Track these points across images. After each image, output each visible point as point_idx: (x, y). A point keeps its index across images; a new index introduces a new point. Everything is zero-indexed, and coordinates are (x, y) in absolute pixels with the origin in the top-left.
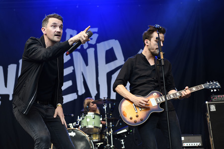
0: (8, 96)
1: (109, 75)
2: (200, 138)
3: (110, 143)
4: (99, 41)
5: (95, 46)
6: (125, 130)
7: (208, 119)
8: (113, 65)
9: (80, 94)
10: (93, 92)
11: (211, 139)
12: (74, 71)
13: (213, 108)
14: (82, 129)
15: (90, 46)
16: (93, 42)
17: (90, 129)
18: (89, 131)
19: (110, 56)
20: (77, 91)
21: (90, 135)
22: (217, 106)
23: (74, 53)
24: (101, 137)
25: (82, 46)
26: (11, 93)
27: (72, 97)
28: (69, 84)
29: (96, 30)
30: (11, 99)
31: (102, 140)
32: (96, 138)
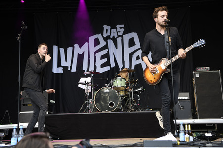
0: (68, 67)
1: (131, 55)
2: (188, 94)
3: (131, 97)
4: (124, 33)
5: (122, 36)
6: (141, 89)
7: (194, 82)
8: (133, 49)
9: (112, 67)
10: (120, 66)
11: (195, 95)
12: (108, 52)
13: (197, 76)
14: (114, 88)
15: (119, 36)
16: (120, 34)
17: (119, 88)
18: (118, 89)
19: (132, 43)
20: (110, 65)
21: (118, 92)
22: (200, 74)
23: (108, 41)
24: (125, 93)
25: (114, 36)
26: (69, 66)
27: (107, 68)
28: (105, 60)
29: (123, 26)
30: (69, 69)
31: (126, 95)
32: (122, 94)
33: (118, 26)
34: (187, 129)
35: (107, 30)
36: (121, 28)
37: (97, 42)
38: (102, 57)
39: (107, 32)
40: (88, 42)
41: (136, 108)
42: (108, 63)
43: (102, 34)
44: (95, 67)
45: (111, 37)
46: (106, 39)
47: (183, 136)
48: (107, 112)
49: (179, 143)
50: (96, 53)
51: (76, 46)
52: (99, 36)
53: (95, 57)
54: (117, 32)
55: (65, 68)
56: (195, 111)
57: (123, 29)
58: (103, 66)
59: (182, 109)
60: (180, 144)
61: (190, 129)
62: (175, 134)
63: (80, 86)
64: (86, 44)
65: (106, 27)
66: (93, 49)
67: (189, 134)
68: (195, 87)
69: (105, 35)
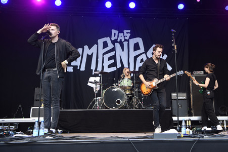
0: (77, 66)
1: (136, 58)
2: (185, 94)
3: (136, 96)
4: (130, 38)
5: (128, 41)
7: (190, 84)
8: (138, 52)
9: (118, 67)
10: (126, 65)
11: (191, 95)
12: (115, 54)
15: (125, 40)
16: (127, 38)
19: (137, 47)
20: (116, 66)
23: (116, 44)
24: (131, 92)
25: (121, 40)
26: (79, 65)
27: (113, 69)
28: (112, 61)
29: (129, 31)
30: (78, 68)
31: (131, 94)
32: (128, 93)
33: (125, 31)
34: (187, 124)
35: (115, 34)
36: (127, 33)
37: (105, 45)
38: (110, 59)
39: (115, 36)
40: (97, 44)
41: (140, 106)
42: (114, 64)
43: (111, 38)
44: (103, 67)
45: (118, 40)
46: (114, 42)
47: (184, 131)
48: (114, 109)
49: (182, 135)
50: (104, 54)
51: (86, 47)
52: (107, 39)
53: (103, 58)
54: (124, 37)
55: (75, 67)
56: (190, 109)
57: (129, 34)
58: (110, 66)
59: (180, 108)
60: (184, 136)
61: (190, 124)
62: (178, 128)
63: (89, 84)
64: (96, 46)
65: (114, 31)
66: (101, 51)
67: (189, 128)
68: (191, 88)
69: (113, 39)
